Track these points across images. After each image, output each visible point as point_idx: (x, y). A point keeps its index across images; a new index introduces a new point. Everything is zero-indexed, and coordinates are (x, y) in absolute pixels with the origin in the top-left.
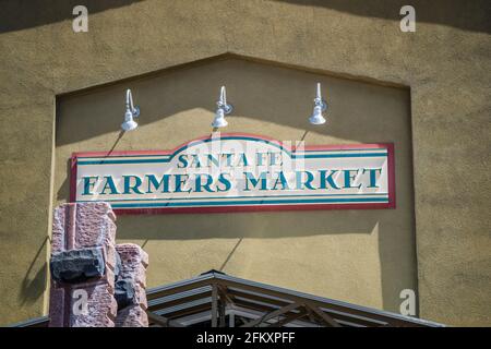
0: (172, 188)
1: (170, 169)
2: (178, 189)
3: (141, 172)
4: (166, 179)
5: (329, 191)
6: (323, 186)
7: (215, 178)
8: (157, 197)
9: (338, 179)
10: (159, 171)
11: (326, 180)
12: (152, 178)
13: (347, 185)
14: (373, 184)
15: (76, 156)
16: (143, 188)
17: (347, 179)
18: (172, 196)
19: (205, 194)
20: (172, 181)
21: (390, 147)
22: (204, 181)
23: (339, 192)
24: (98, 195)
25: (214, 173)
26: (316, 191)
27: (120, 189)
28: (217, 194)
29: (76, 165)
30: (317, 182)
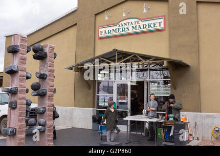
0: (117, 31)
1: (117, 27)
3: (111, 28)
4: (116, 29)
5: (150, 28)
6: (149, 27)
7: (126, 28)
8: (115, 33)
9: (152, 26)
10: (114, 28)
11: (149, 26)
12: (113, 30)
13: (154, 26)
14: (160, 26)
15: (99, 27)
16: (112, 32)
17: (154, 25)
18: (118, 33)
19: (124, 32)
20: (117, 30)
21: (164, 16)
22: (124, 29)
23: (153, 28)
24: (103, 35)
25: (126, 27)
26: (148, 29)
27: (107, 33)
28: (126, 32)
29: (99, 28)
30: (147, 27)
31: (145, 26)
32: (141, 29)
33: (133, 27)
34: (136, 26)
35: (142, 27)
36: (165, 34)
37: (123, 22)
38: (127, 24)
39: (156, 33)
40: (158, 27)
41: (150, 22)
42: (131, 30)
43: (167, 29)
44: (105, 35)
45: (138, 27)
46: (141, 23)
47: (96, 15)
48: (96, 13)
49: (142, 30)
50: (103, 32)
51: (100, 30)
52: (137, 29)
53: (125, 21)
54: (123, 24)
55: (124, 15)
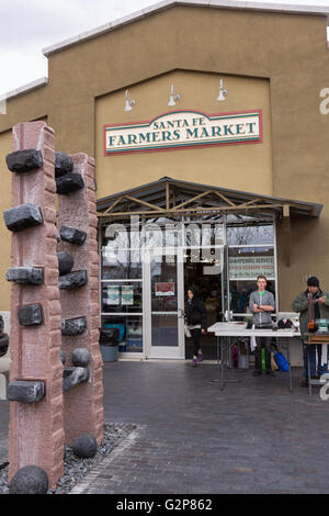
0: (151, 139)
1: (151, 129)
2: (154, 140)
3: (136, 132)
4: (148, 134)
5: (229, 136)
6: (226, 134)
7: (172, 133)
8: (145, 143)
9: (234, 130)
10: (144, 131)
11: (227, 130)
12: (141, 135)
13: (238, 132)
14: (251, 131)
15: (105, 126)
16: (137, 140)
17: (238, 129)
18: (152, 143)
19: (167, 141)
20: (151, 135)
21: (260, 111)
22: (166, 135)
23: (234, 136)
24: (116, 145)
25: (172, 130)
26: (223, 137)
27: (127, 141)
28: (173, 141)
29: (105, 130)
30: (222, 132)
31: (216, 130)
32: (207, 135)
33: (189, 130)
34: (196, 130)
35: (210, 132)
36: (263, 149)
37: (164, 120)
38: (176, 125)
39: (242, 146)
40: (247, 134)
41: (228, 122)
42: (184, 138)
43: (266, 138)
44: (121, 145)
45: (200, 132)
46: (208, 125)
47: (97, 98)
48: (97, 94)
49: (211, 138)
50: (116, 138)
51: (109, 134)
52: (199, 135)
53: (171, 118)
54: (166, 125)
55: (172, 103)
